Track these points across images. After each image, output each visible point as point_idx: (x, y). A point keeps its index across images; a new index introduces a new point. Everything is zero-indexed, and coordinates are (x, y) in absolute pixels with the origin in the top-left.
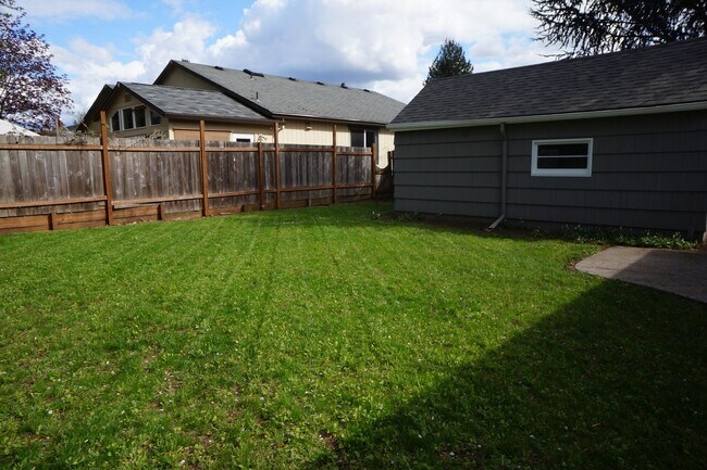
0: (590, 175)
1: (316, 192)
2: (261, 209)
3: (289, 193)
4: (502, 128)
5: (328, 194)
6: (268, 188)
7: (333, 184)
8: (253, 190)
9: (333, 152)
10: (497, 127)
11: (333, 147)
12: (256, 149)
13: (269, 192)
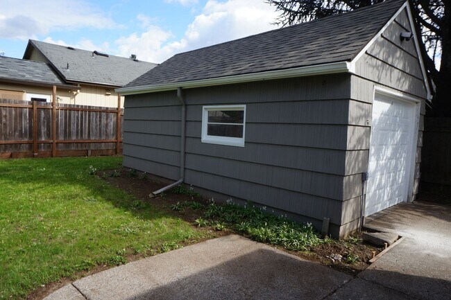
0: (243, 145)
1: (98, 145)
2: (34, 156)
3: (68, 144)
4: (179, 93)
5: (111, 146)
6: (43, 139)
7: (117, 139)
8: (26, 140)
9: (117, 113)
10: (174, 92)
11: (117, 109)
12: (31, 106)
13: (45, 143)
